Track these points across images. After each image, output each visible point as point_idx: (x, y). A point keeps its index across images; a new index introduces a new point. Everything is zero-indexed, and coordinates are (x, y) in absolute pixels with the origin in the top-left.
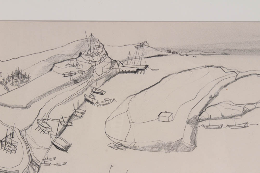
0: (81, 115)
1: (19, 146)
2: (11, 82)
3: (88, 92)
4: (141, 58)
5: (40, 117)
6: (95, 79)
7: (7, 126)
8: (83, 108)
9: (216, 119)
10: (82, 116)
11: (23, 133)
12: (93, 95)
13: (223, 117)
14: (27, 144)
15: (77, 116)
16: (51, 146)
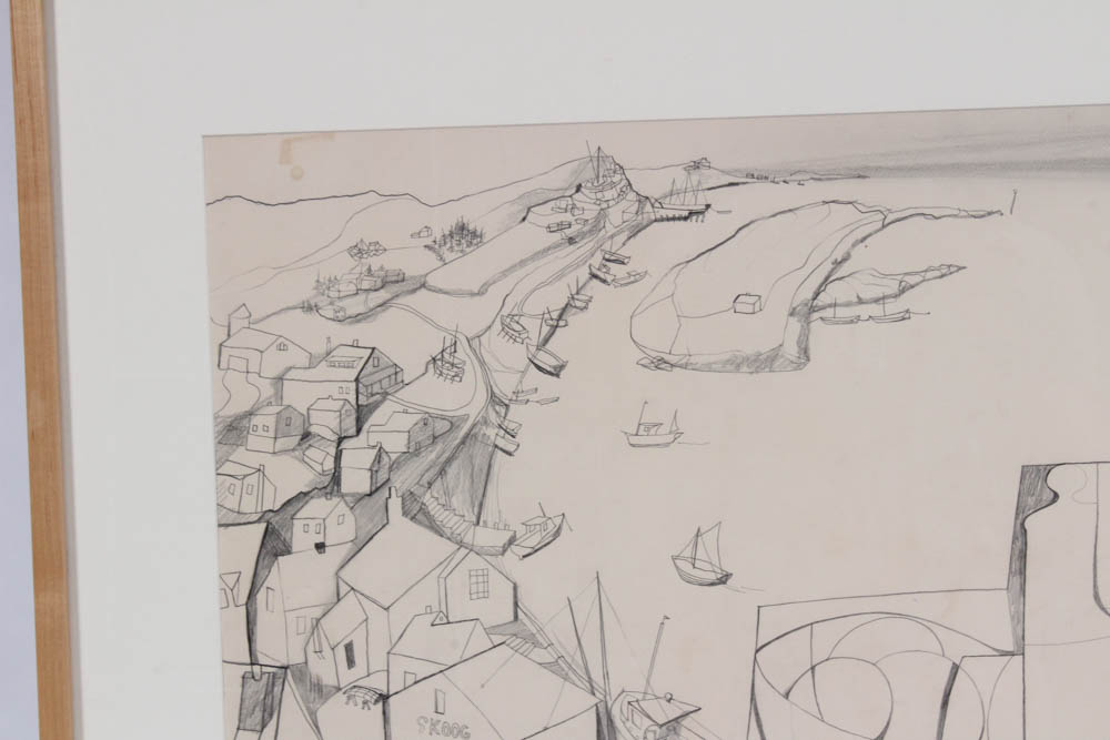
0: (584, 305)
1: (468, 368)
2: (448, 245)
3: (597, 260)
4: (695, 191)
5: (505, 312)
6: (609, 234)
7: (446, 330)
8: (587, 292)
9: (848, 304)
10: (586, 308)
11: (475, 343)
12: (605, 266)
13: (861, 301)
14: (482, 363)
15: (575, 307)
16: (528, 366)
